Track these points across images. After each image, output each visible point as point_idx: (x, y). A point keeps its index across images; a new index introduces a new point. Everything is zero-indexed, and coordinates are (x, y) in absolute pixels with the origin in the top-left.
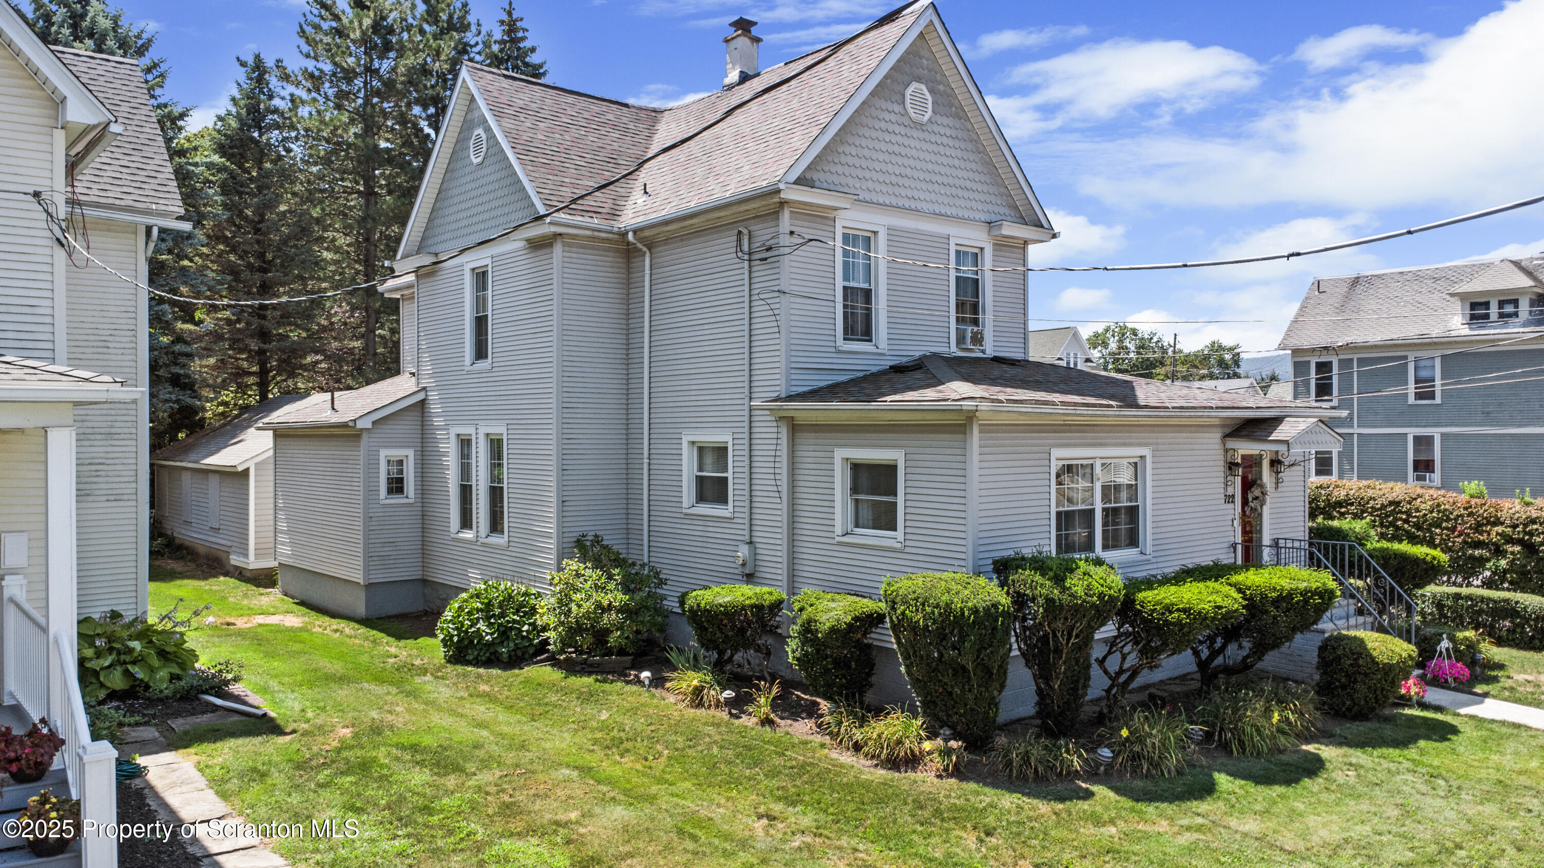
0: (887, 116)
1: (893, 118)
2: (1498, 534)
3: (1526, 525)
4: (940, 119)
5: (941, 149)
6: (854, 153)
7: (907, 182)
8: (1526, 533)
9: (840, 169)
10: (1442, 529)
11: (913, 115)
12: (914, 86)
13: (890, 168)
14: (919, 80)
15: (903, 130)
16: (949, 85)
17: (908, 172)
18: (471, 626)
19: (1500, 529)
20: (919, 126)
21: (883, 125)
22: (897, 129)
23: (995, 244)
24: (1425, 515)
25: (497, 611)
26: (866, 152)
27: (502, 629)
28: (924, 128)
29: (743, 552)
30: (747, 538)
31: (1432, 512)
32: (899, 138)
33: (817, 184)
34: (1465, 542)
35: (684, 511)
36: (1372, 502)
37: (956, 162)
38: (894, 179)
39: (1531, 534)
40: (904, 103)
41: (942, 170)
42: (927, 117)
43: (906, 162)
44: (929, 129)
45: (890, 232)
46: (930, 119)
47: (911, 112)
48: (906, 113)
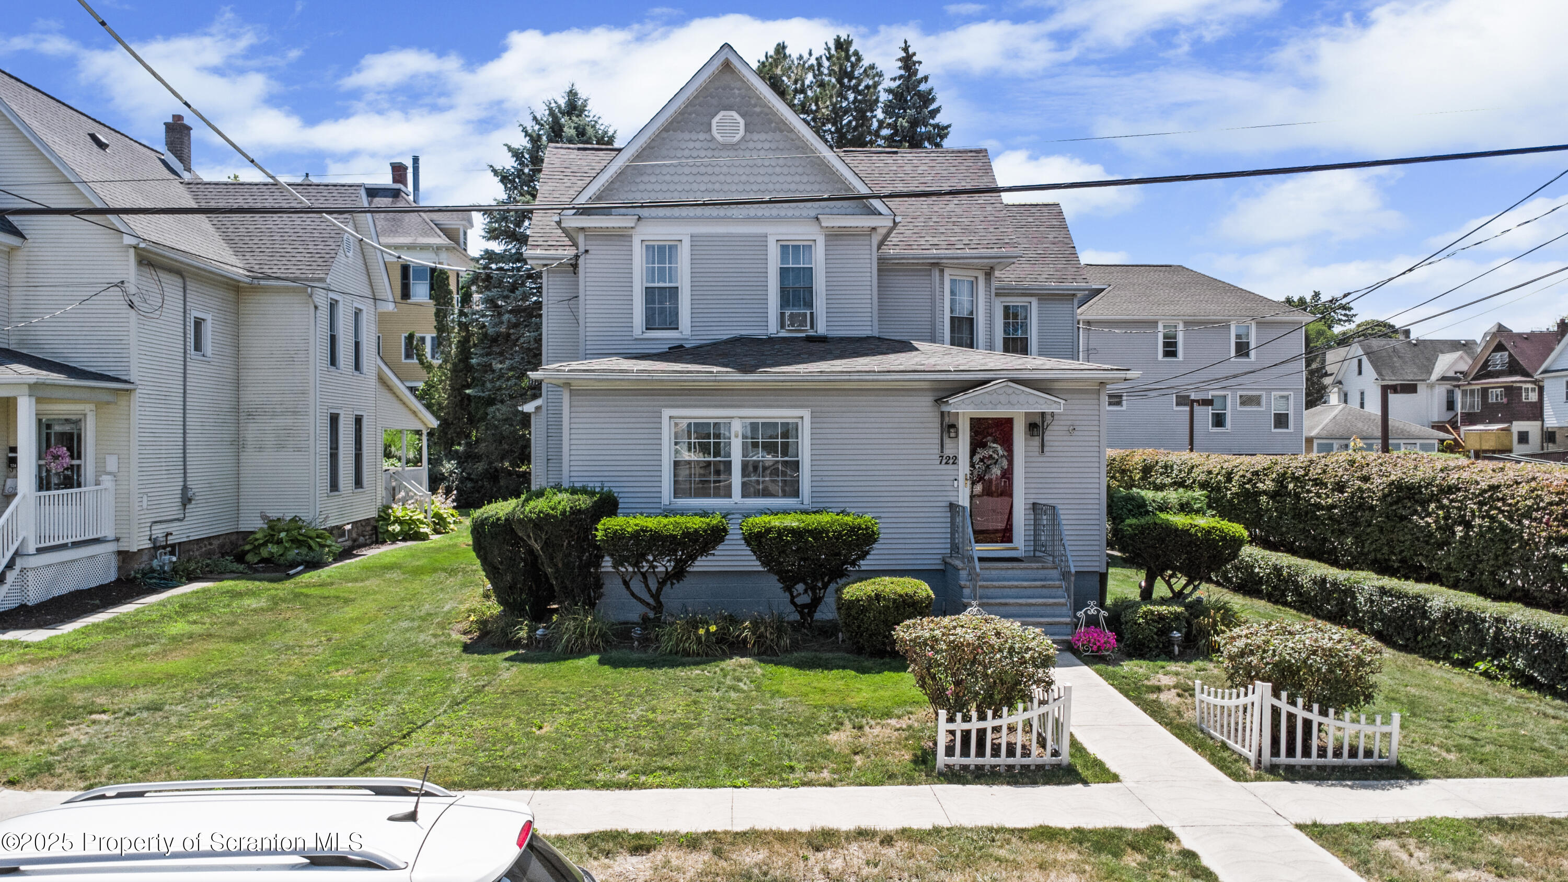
0: (691, 145)
1: (698, 145)
4: (755, 136)
5: (759, 162)
6: (653, 181)
7: (715, 196)
11: (721, 139)
12: (722, 114)
13: (695, 186)
14: (728, 108)
15: (710, 153)
17: (717, 186)
21: (687, 153)
22: (703, 153)
23: (827, 236)
28: (736, 147)
32: (705, 161)
37: (778, 170)
38: (699, 195)
40: (710, 130)
41: (760, 179)
42: (738, 137)
43: (714, 179)
44: (742, 147)
45: (694, 239)
46: (743, 138)
47: (718, 137)
48: (713, 139)
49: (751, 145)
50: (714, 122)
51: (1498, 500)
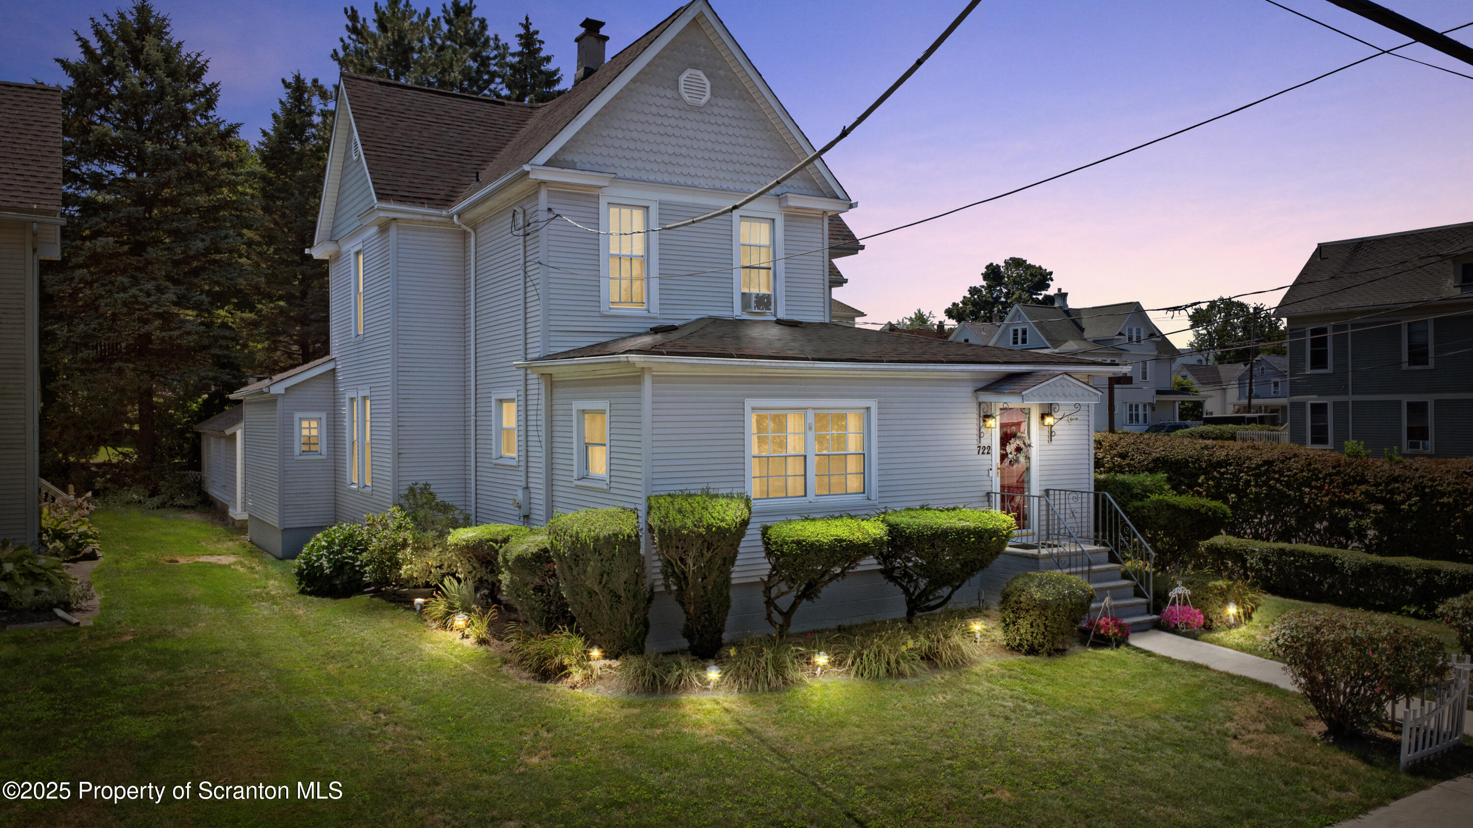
0: (659, 101)
1: (666, 102)
2: (1362, 493)
3: (1388, 484)
4: (720, 102)
5: (723, 129)
6: (621, 136)
7: (682, 161)
8: (1389, 492)
9: (605, 151)
10: (1312, 488)
11: (688, 99)
12: (689, 72)
13: (662, 148)
14: (695, 67)
15: (677, 113)
16: (730, 69)
17: (684, 151)
18: (316, 561)
19: (1363, 488)
20: (698, 109)
21: (654, 110)
22: (670, 113)
23: (785, 215)
24: (1296, 474)
25: (336, 548)
26: (635, 135)
27: (338, 564)
28: (702, 110)
29: (520, 495)
30: (523, 484)
31: (1302, 471)
32: (672, 121)
33: (578, 165)
34: (1331, 501)
35: (493, 461)
36: (1247, 463)
37: (741, 141)
38: (666, 158)
39: (1392, 492)
40: (677, 88)
41: (724, 148)
42: (704, 100)
43: (681, 142)
44: (708, 112)
45: (663, 207)
46: (709, 101)
47: (686, 96)
48: (681, 98)
49: (716, 110)
50: (683, 78)
51: (1275, 472)
